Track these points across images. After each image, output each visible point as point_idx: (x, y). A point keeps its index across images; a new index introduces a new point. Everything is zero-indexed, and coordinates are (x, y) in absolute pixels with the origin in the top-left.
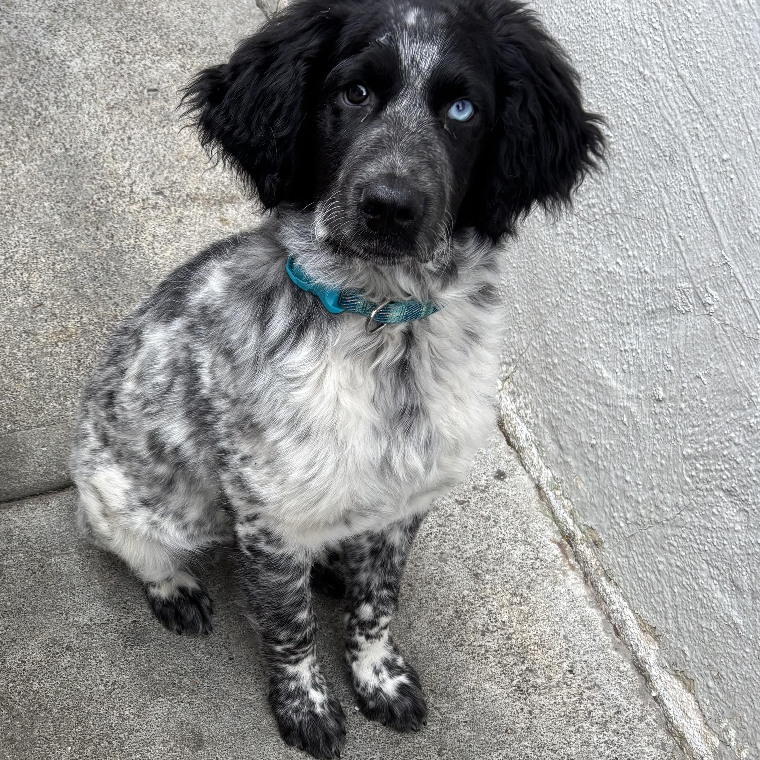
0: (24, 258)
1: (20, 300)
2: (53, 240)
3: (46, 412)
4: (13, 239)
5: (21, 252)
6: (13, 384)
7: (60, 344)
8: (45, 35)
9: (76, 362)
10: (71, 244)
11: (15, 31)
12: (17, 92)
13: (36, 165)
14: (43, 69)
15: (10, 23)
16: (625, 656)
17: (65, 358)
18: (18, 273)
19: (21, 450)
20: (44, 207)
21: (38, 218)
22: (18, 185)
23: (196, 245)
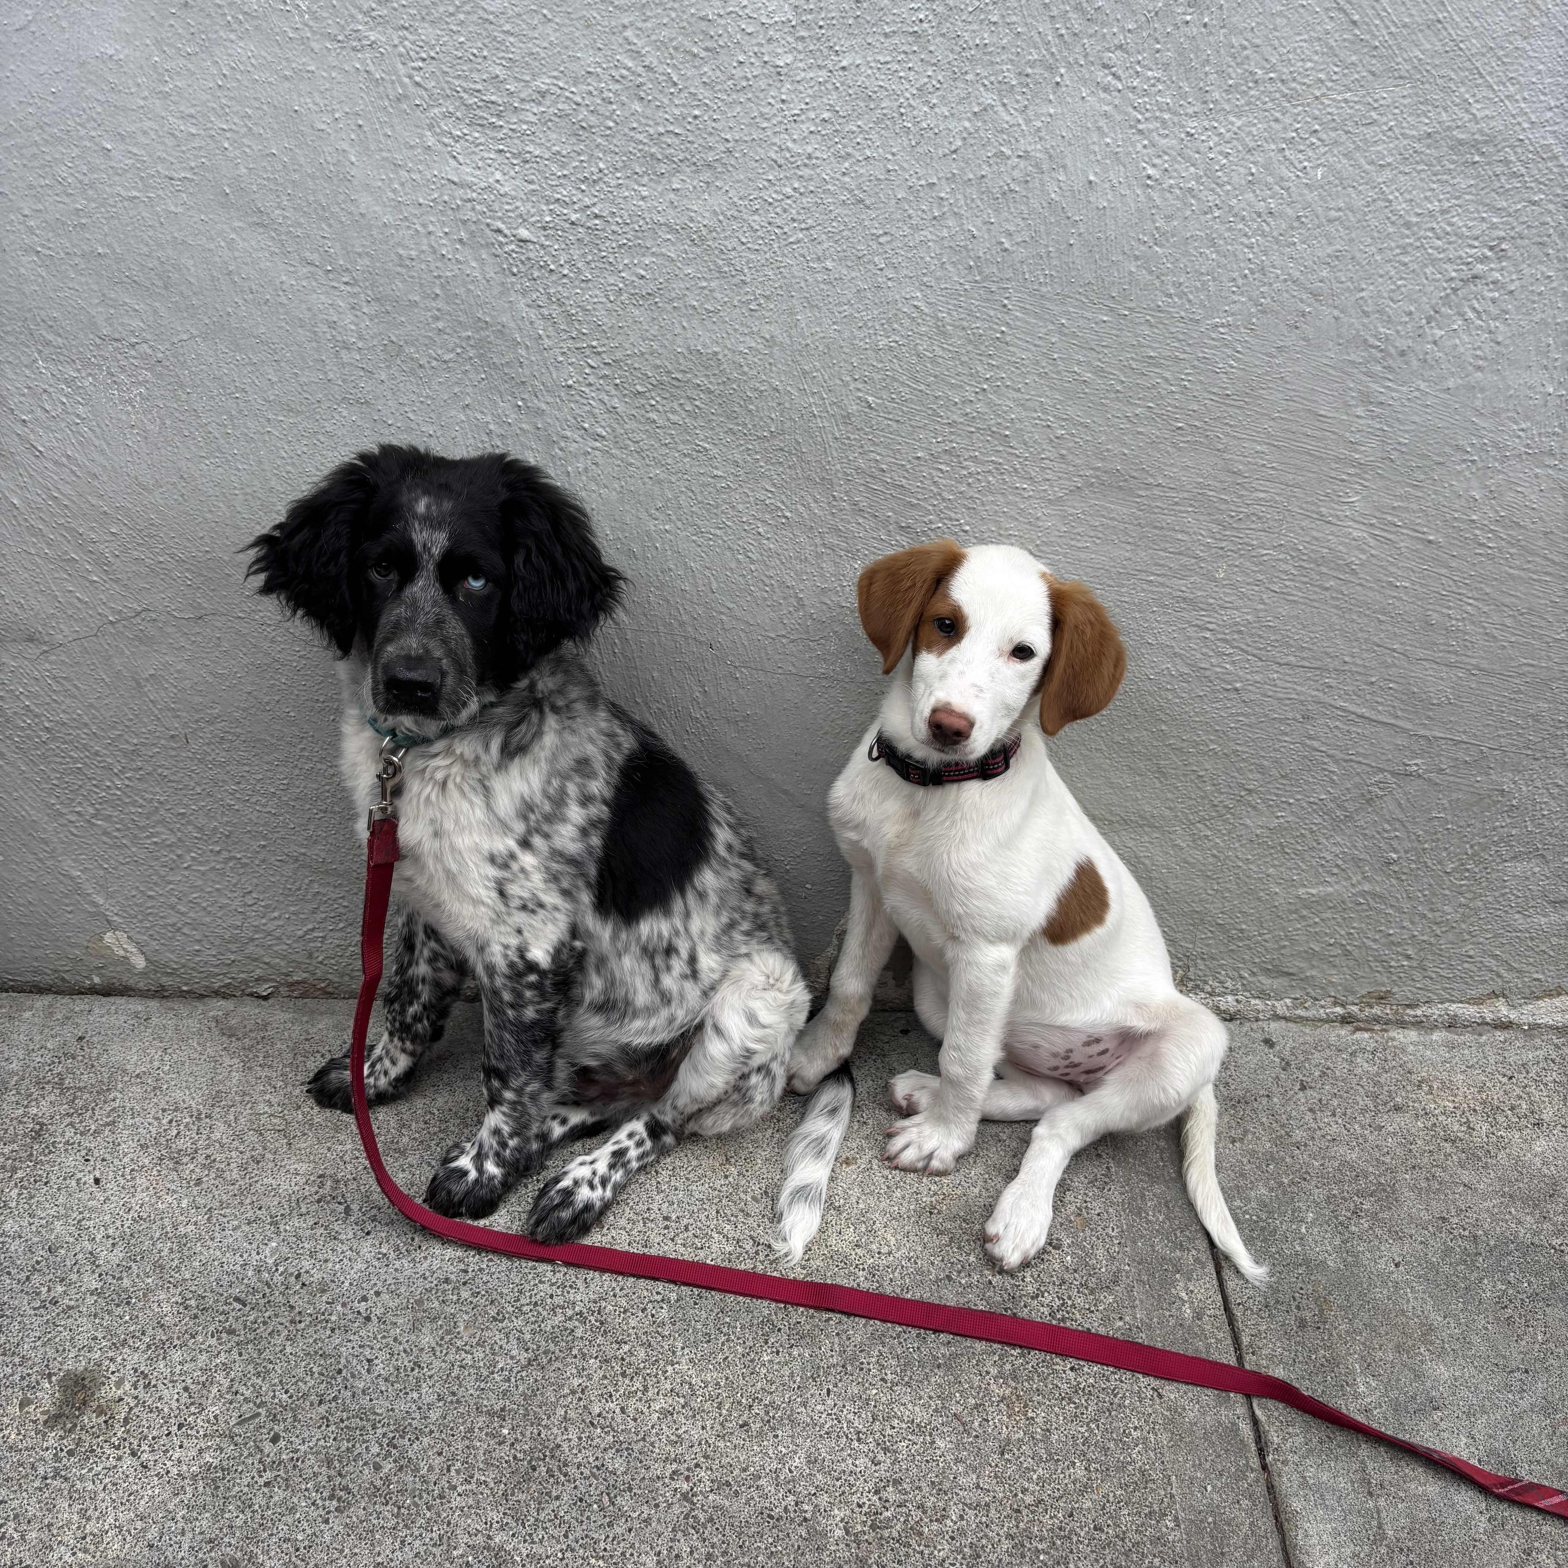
0: (864, 1416)
1: (940, 1443)
2: (839, 1369)
3: (1147, 1467)
4: (822, 1421)
5: (851, 1416)
6: (1095, 1497)
7: (1030, 1415)
8: (413, 1260)
9: (1064, 1403)
10: (851, 1347)
11: (385, 1297)
12: (521, 1332)
13: (683, 1348)
14: (485, 1283)
15: (364, 1299)
16: (1489, 1031)
17: (1057, 1415)
18: (889, 1432)
19: (1210, 1520)
20: (770, 1361)
21: (792, 1375)
22: (718, 1384)
23: (883, 1204)
